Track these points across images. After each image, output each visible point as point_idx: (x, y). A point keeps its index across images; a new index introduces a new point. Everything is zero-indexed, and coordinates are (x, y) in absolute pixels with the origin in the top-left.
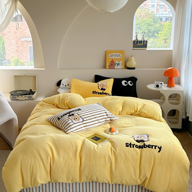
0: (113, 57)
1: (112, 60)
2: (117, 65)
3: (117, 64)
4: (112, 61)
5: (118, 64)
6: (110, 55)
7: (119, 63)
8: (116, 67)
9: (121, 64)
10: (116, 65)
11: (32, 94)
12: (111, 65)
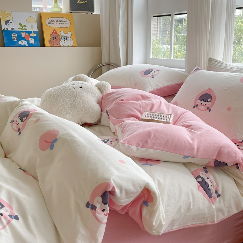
0: (55, 25)
1: (54, 30)
2: (64, 40)
3: (63, 38)
4: (54, 32)
5: (66, 39)
6: (48, 21)
7: (66, 36)
8: (62, 43)
9: (69, 39)
10: (62, 40)
12: (53, 40)
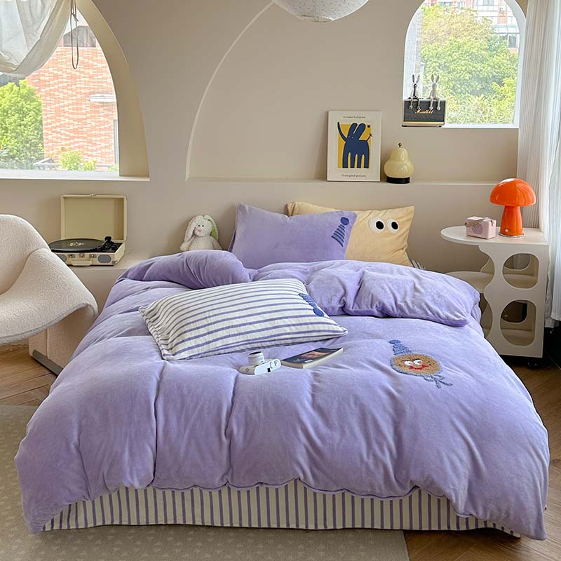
11: (110, 250)
